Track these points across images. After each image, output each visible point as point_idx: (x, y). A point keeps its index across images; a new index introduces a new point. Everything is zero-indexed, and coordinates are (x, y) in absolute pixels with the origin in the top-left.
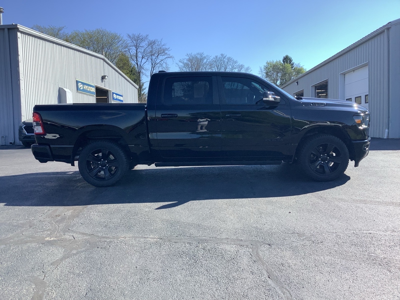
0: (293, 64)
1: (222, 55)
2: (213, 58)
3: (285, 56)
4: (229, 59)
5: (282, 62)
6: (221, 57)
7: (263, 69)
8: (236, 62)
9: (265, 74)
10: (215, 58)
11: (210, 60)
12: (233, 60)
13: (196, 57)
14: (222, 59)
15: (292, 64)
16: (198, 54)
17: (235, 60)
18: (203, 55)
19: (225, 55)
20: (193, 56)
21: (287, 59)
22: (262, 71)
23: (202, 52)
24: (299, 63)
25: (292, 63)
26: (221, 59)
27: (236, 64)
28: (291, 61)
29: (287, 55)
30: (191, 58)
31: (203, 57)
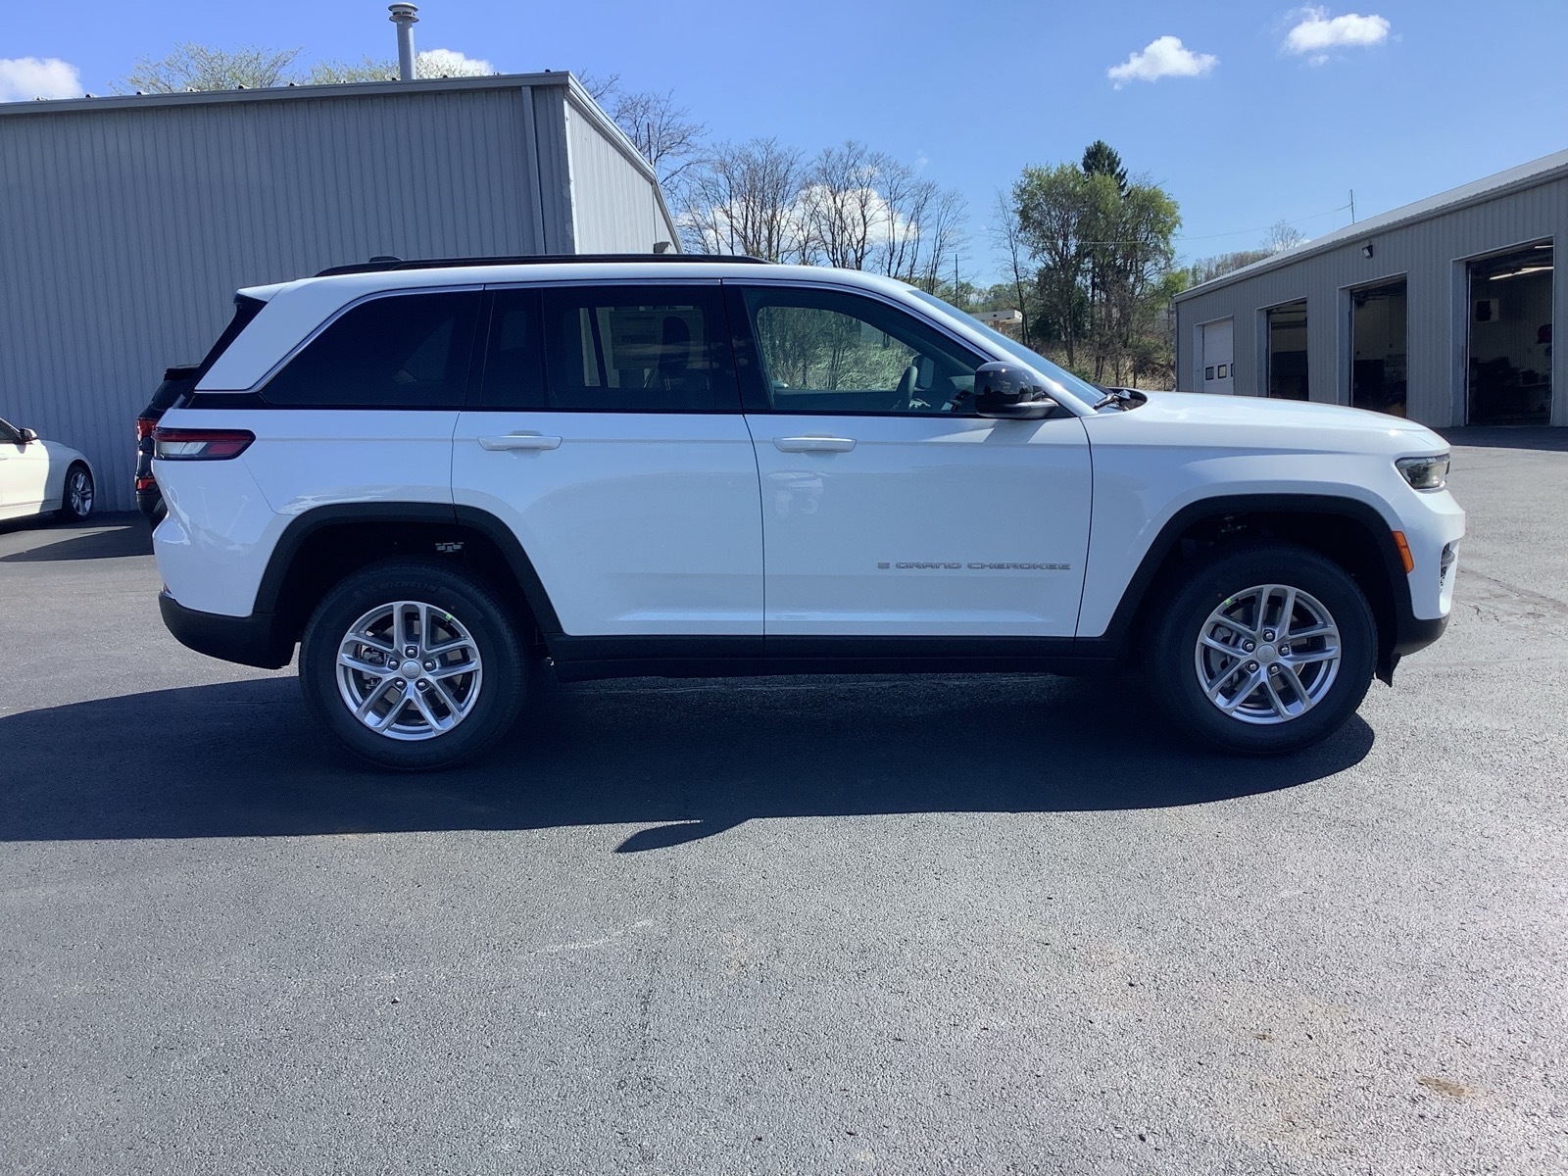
0: (1125, 174)
1: (849, 145)
2: (814, 159)
5: (1083, 170)
6: (846, 151)
7: (1011, 196)
8: (905, 174)
9: (1017, 218)
10: (824, 158)
13: (748, 156)
14: (852, 160)
15: (1119, 174)
16: (756, 143)
18: (776, 145)
19: (861, 146)
20: (737, 152)
21: (1099, 158)
23: (771, 138)
25: (1118, 170)
26: (844, 160)
28: (1114, 162)
29: (1099, 142)
30: (728, 159)
31: (775, 154)
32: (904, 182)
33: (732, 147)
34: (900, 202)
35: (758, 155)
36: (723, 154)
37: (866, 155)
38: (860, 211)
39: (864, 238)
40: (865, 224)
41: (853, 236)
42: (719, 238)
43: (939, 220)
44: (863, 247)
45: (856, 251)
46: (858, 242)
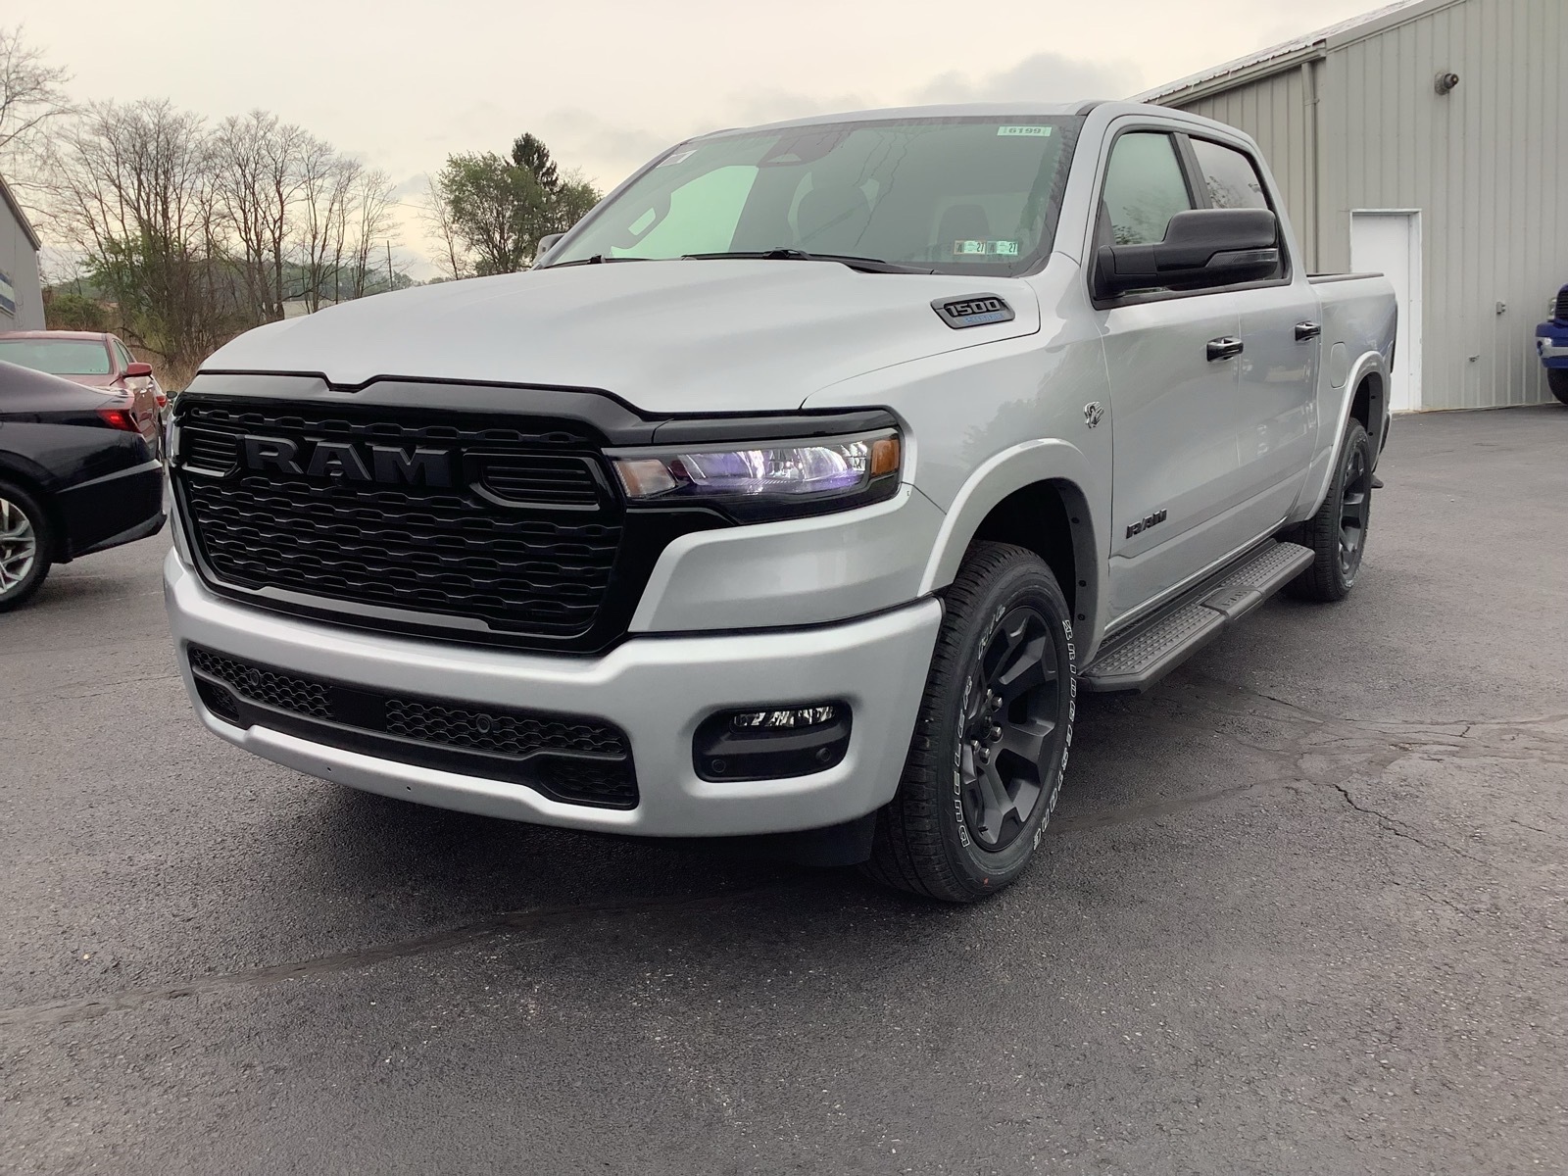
0: (554, 170)
1: (257, 116)
2: (217, 127)
3: (519, 135)
4: (291, 138)
5: (512, 162)
6: (254, 122)
7: (440, 186)
8: (322, 150)
9: (449, 208)
10: (227, 126)
11: (204, 134)
12: (311, 141)
13: (137, 119)
14: (262, 133)
15: (548, 169)
16: (145, 105)
17: (319, 141)
18: (169, 109)
19: (271, 117)
20: (122, 114)
21: (528, 151)
22: (435, 195)
23: (164, 100)
24: (579, 170)
25: (548, 164)
26: (253, 132)
27: (328, 157)
28: (543, 155)
29: (527, 134)
30: (111, 121)
31: (170, 120)
32: (323, 159)
34: (320, 181)
35: (148, 119)
36: (105, 115)
37: (277, 127)
38: (274, 188)
39: (281, 218)
40: (282, 206)
41: (268, 214)
43: (365, 204)
44: (281, 228)
46: (275, 222)
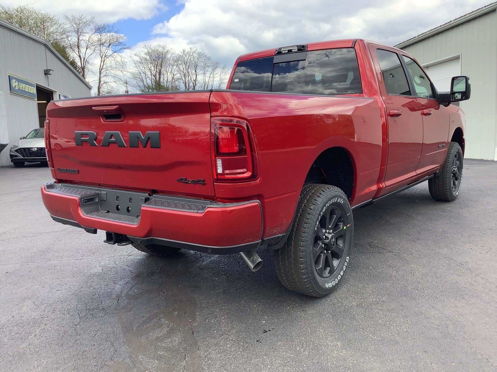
2: (179, 52)
4: (200, 54)
6: (190, 51)
8: (209, 58)
10: (182, 52)
11: (176, 55)
12: (206, 56)
13: (157, 50)
14: (192, 54)
18: (166, 47)
19: (195, 49)
26: (189, 54)
30: (150, 51)
31: (166, 50)
32: (209, 62)
33: (152, 47)
34: (208, 68)
35: (160, 49)
36: (148, 49)
37: (196, 52)
38: (194, 70)
39: (196, 80)
40: (196, 76)
41: (192, 78)
42: (147, 77)
43: (220, 74)
44: (195, 82)
45: (193, 84)
46: (194, 81)
